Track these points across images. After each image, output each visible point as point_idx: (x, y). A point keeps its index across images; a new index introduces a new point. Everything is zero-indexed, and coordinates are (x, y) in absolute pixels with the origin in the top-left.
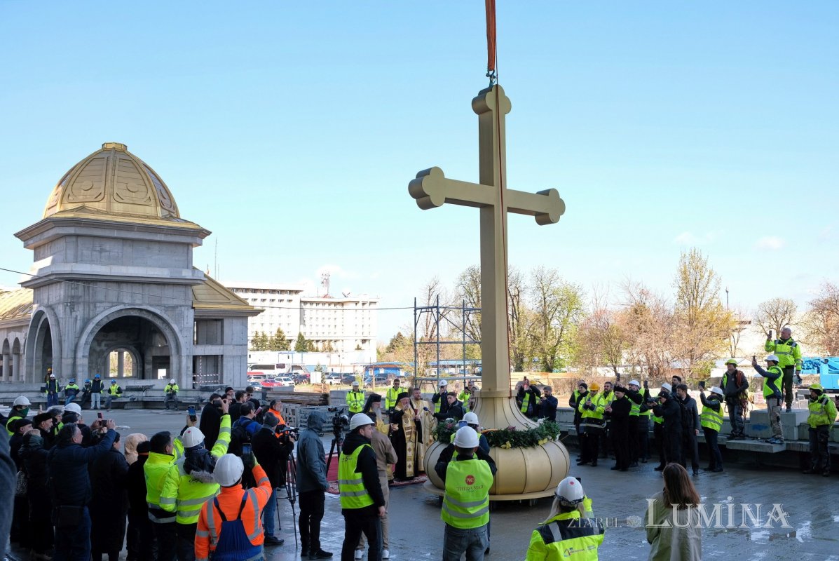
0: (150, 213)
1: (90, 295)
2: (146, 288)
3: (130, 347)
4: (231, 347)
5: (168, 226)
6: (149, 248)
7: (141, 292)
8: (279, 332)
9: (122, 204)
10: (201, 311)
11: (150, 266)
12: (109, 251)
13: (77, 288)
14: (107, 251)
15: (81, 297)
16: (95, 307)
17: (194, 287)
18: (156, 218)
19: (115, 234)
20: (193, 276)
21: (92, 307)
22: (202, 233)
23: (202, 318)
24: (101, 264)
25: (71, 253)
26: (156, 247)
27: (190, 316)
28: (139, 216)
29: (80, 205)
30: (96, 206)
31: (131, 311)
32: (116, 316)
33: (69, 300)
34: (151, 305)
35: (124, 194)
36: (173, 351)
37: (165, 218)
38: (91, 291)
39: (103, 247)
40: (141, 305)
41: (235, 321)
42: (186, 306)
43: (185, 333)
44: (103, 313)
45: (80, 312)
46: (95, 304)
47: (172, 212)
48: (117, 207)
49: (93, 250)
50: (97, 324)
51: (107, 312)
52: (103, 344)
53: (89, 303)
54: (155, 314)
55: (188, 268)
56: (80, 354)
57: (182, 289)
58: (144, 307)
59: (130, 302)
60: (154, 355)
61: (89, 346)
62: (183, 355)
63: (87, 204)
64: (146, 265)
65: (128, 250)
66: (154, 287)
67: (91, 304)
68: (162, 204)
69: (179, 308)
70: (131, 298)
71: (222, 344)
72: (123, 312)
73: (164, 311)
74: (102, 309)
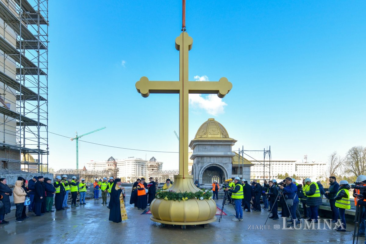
0: (218, 136)
2: (218, 158)
3: (218, 175)
4: (245, 175)
5: (223, 140)
6: (218, 147)
7: (216, 159)
8: (287, 174)
9: (211, 135)
10: (234, 164)
11: (219, 152)
12: (207, 148)
13: (199, 159)
15: (200, 161)
17: (234, 158)
18: (220, 138)
19: (208, 143)
20: (231, 154)
22: (234, 141)
23: (235, 167)
24: (205, 152)
25: (197, 149)
26: (220, 146)
27: (231, 166)
28: (215, 138)
29: (200, 136)
30: (204, 136)
31: (213, 165)
32: (209, 166)
33: (197, 162)
34: (219, 163)
35: (212, 132)
36: (226, 176)
37: (224, 138)
38: (203, 160)
41: (246, 167)
42: (230, 163)
43: (229, 171)
45: (200, 165)
46: (204, 163)
47: (226, 135)
48: (209, 136)
49: (203, 148)
50: (204, 168)
52: (211, 174)
54: (220, 166)
55: (230, 152)
56: (200, 176)
57: (228, 158)
58: (217, 164)
60: (223, 177)
61: (202, 174)
63: (202, 136)
65: (212, 147)
66: (220, 158)
67: (203, 163)
68: (222, 134)
69: (227, 164)
70: (213, 161)
71: (242, 174)
72: (211, 165)
73: (223, 165)
74: (206, 164)
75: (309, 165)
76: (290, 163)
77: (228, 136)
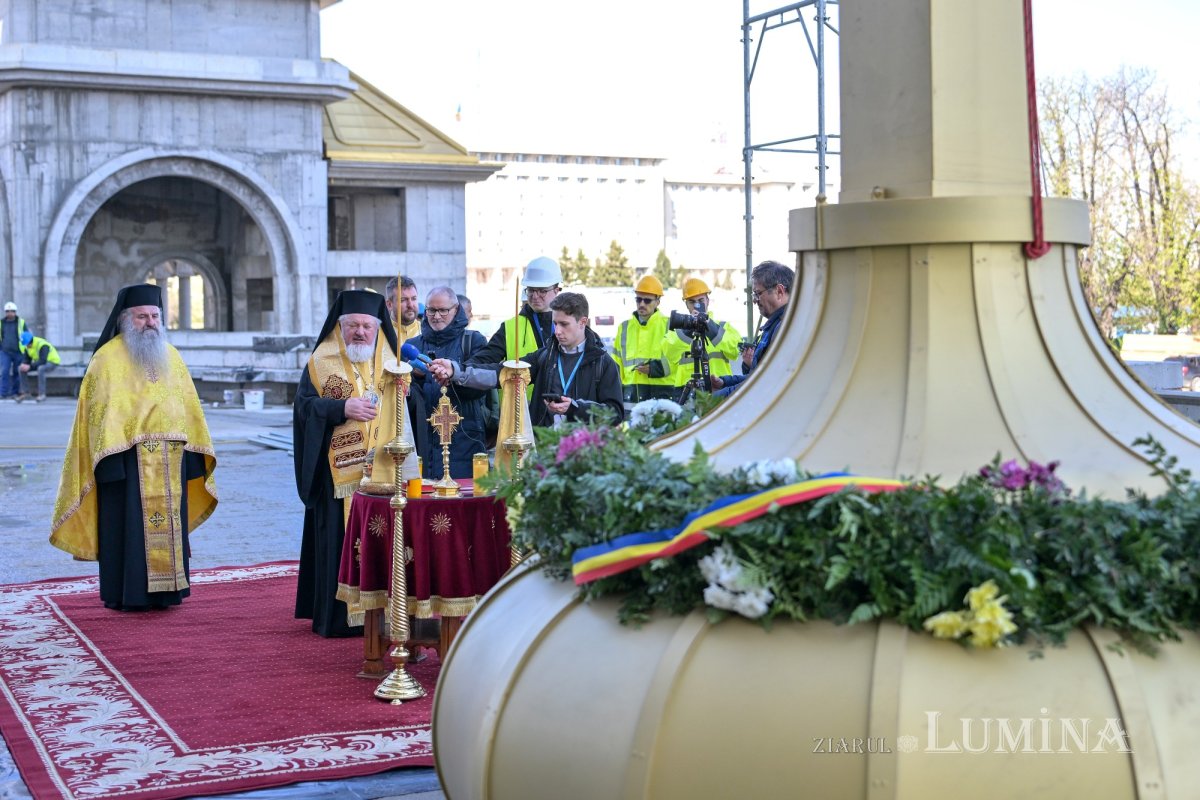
1: (73, 123)
2: (208, 107)
3: (198, 257)
4: (426, 258)
7: (195, 115)
8: (616, 250)
10: (346, 166)
12: (114, 16)
13: (40, 107)
14: (107, 16)
15: (49, 127)
16: (86, 153)
17: (333, 107)
20: (320, 75)
21: (77, 152)
23: (352, 184)
24: (96, 45)
25: (21, 19)
27: (316, 180)
31: (172, 163)
32: (137, 177)
33: (23, 137)
34: (221, 150)
36: (279, 264)
38: (73, 115)
39: (99, 5)
40: (195, 148)
41: (433, 193)
42: (310, 152)
43: (306, 221)
44: (105, 167)
45: (49, 165)
46: (84, 144)
49: (75, 12)
50: (93, 194)
51: (114, 166)
52: (135, 248)
53: (70, 144)
54: (230, 173)
55: (307, 56)
57: (297, 110)
58: (201, 154)
59: (170, 142)
60: (250, 275)
61: (73, 248)
62: (300, 273)
64: (203, 48)
65: (159, 11)
67: (76, 146)
69: (290, 158)
70: (170, 133)
71: (404, 249)
72: (154, 165)
73: (253, 166)
74: (102, 158)
76: (630, 171)
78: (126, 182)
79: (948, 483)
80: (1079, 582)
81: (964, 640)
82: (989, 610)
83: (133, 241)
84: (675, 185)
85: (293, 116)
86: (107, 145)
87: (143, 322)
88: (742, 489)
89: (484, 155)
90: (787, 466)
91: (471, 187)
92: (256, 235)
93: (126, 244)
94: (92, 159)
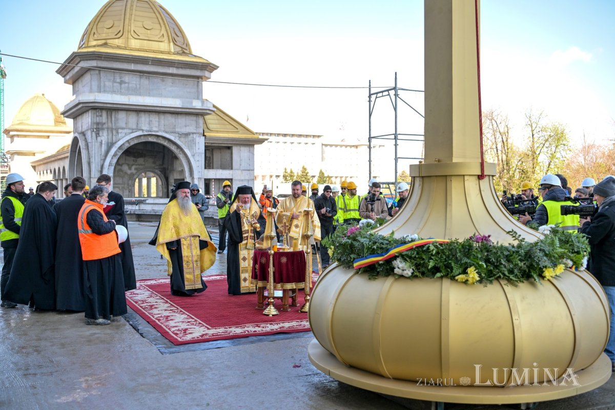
0: (163, 48)
1: (113, 122)
2: (162, 116)
3: (156, 171)
4: (239, 172)
5: (178, 60)
6: (163, 81)
7: (157, 120)
8: (304, 169)
9: (138, 40)
10: (211, 138)
11: (165, 97)
12: (128, 83)
13: (101, 116)
14: (125, 83)
15: (104, 123)
16: (118, 133)
17: (207, 117)
18: (169, 53)
19: (132, 67)
20: (202, 105)
21: (114, 132)
22: (209, 67)
23: (213, 145)
24: (122, 94)
25: (95, 84)
26: (169, 80)
27: (201, 143)
28: (154, 52)
29: (103, 42)
30: (117, 42)
31: (149, 137)
32: (136, 142)
33: (95, 127)
34: (166, 132)
36: (187, 174)
37: (178, 54)
38: (113, 119)
39: (123, 79)
40: (157, 132)
41: (243, 148)
42: (198, 133)
43: (197, 158)
44: (125, 138)
45: (104, 137)
46: (117, 130)
47: (185, 49)
48: (134, 43)
49: (114, 82)
50: (120, 148)
51: (128, 138)
52: (133, 167)
53: (112, 129)
54: (170, 141)
55: (198, 99)
57: (194, 118)
58: (159, 134)
59: (148, 129)
60: (175, 178)
61: (113, 167)
62: (195, 177)
63: (109, 41)
64: (160, 95)
65: (145, 82)
66: (168, 116)
67: (114, 130)
68: (174, 41)
69: (191, 136)
70: (148, 126)
71: (232, 169)
72: (142, 137)
73: (178, 138)
74: (124, 135)
75: (351, 146)
76: (310, 140)
77: (190, 49)
78: (132, 143)
79: (461, 241)
80: (496, 267)
81: (466, 282)
82: (473, 274)
83: (133, 165)
84: (326, 145)
85: (192, 120)
86: (125, 130)
87: (184, 194)
88: (404, 242)
89: (263, 134)
90: (415, 236)
91: (256, 146)
92: (178, 162)
93: (130, 166)
94: (120, 135)
